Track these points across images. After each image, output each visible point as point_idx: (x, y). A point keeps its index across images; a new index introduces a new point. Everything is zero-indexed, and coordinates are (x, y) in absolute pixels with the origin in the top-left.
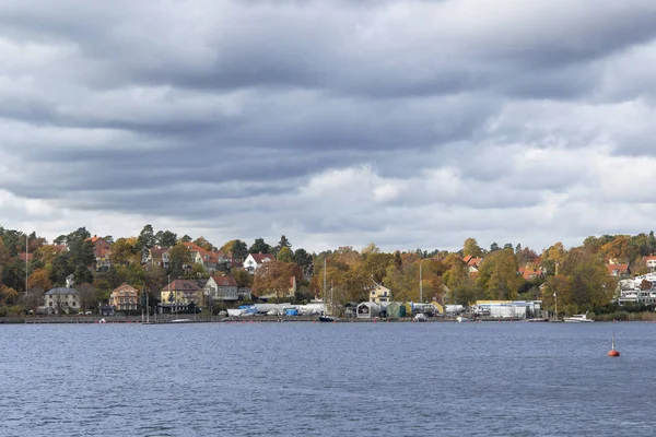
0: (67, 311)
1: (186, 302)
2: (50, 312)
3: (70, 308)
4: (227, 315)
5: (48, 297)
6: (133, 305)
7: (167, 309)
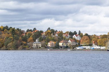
0: (38, 47)
1: (66, 46)
2: (34, 48)
3: (39, 47)
4: (76, 49)
5: (34, 44)
6: (54, 46)
7: (61, 47)
